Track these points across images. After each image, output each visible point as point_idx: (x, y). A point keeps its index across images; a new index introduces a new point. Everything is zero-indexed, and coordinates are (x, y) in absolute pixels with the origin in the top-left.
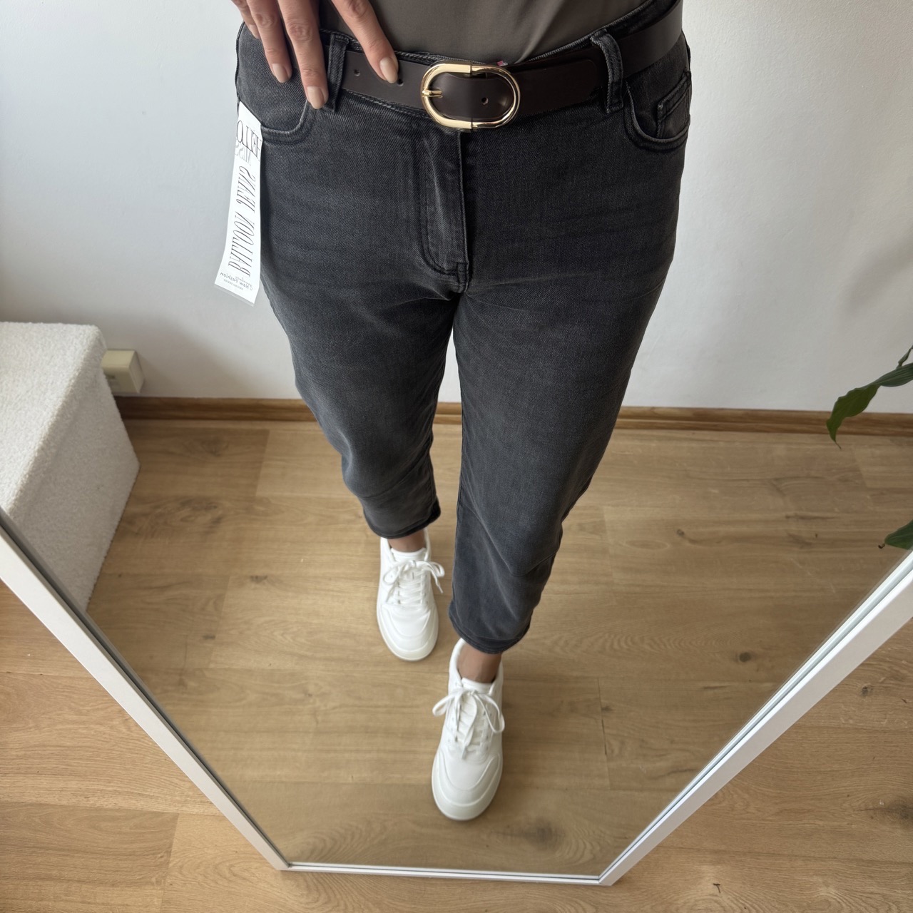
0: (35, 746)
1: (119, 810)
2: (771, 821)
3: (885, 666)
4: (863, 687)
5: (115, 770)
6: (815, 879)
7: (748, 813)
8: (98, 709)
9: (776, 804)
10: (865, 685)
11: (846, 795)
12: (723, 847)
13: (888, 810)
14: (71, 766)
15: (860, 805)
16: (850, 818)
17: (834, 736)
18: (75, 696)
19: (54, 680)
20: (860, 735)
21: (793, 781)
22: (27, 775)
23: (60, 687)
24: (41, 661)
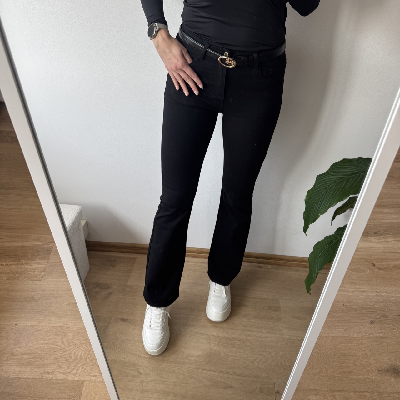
0: (25, 354)
1: (60, 380)
2: (338, 376)
3: (379, 312)
5: (58, 363)
7: (328, 373)
8: (52, 338)
9: (340, 369)
10: (372, 320)
12: (318, 389)
13: (388, 370)
14: (40, 362)
15: (375, 369)
16: (372, 374)
17: (361, 340)
18: (43, 333)
19: (34, 327)
20: (372, 340)
21: (346, 359)
22: (21, 366)
23: (37, 330)
24: (29, 320)
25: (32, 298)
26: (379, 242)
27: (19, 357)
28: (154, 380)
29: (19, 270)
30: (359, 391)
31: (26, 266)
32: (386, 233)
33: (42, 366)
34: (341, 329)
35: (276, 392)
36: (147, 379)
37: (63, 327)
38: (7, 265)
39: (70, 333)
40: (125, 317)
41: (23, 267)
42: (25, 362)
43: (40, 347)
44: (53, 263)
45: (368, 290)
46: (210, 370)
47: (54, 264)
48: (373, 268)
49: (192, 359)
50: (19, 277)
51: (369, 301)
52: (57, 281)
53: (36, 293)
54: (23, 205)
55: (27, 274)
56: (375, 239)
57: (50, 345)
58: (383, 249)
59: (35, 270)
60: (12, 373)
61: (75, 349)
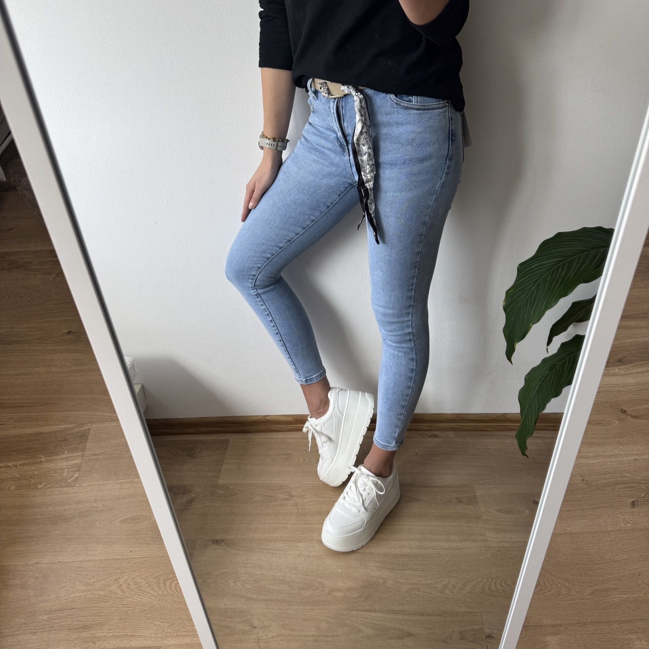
0: (55, 611)
2: (589, 599)
3: (643, 486)
4: (631, 501)
5: (114, 621)
6: (630, 636)
7: (571, 595)
8: (100, 580)
9: (590, 587)
10: (632, 500)
11: (638, 574)
12: (558, 622)
14: (81, 622)
16: (645, 590)
17: (619, 536)
18: (83, 573)
19: (68, 564)
20: (638, 533)
21: (598, 570)
22: (50, 632)
23: (73, 568)
24: (59, 553)
25: (61, 516)
26: (627, 374)
27: (46, 617)
28: (278, 636)
29: (36, 473)
30: (627, 619)
31: (47, 465)
32: (638, 359)
33: (86, 628)
34: (584, 519)
35: (486, 637)
36: (267, 635)
37: (116, 559)
38: (16, 466)
39: (130, 568)
40: (218, 537)
41: (42, 466)
42: (56, 625)
43: (81, 596)
44: (91, 455)
45: (620, 452)
46: (371, 611)
47: (94, 457)
48: (624, 416)
49: (340, 594)
50: (37, 484)
51: (625, 470)
52: (101, 485)
53: (67, 507)
54: (35, 367)
55: (49, 478)
56: (621, 370)
57: (97, 592)
58: (637, 385)
59: (62, 469)
60: (36, 645)
61: (140, 594)
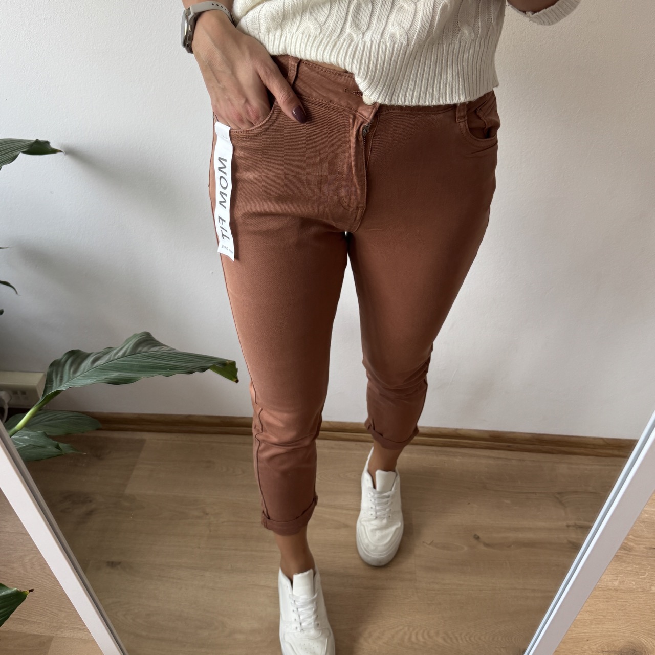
11: (585, 639)
13: (622, 652)
15: (597, 648)
61: (43, 576)
